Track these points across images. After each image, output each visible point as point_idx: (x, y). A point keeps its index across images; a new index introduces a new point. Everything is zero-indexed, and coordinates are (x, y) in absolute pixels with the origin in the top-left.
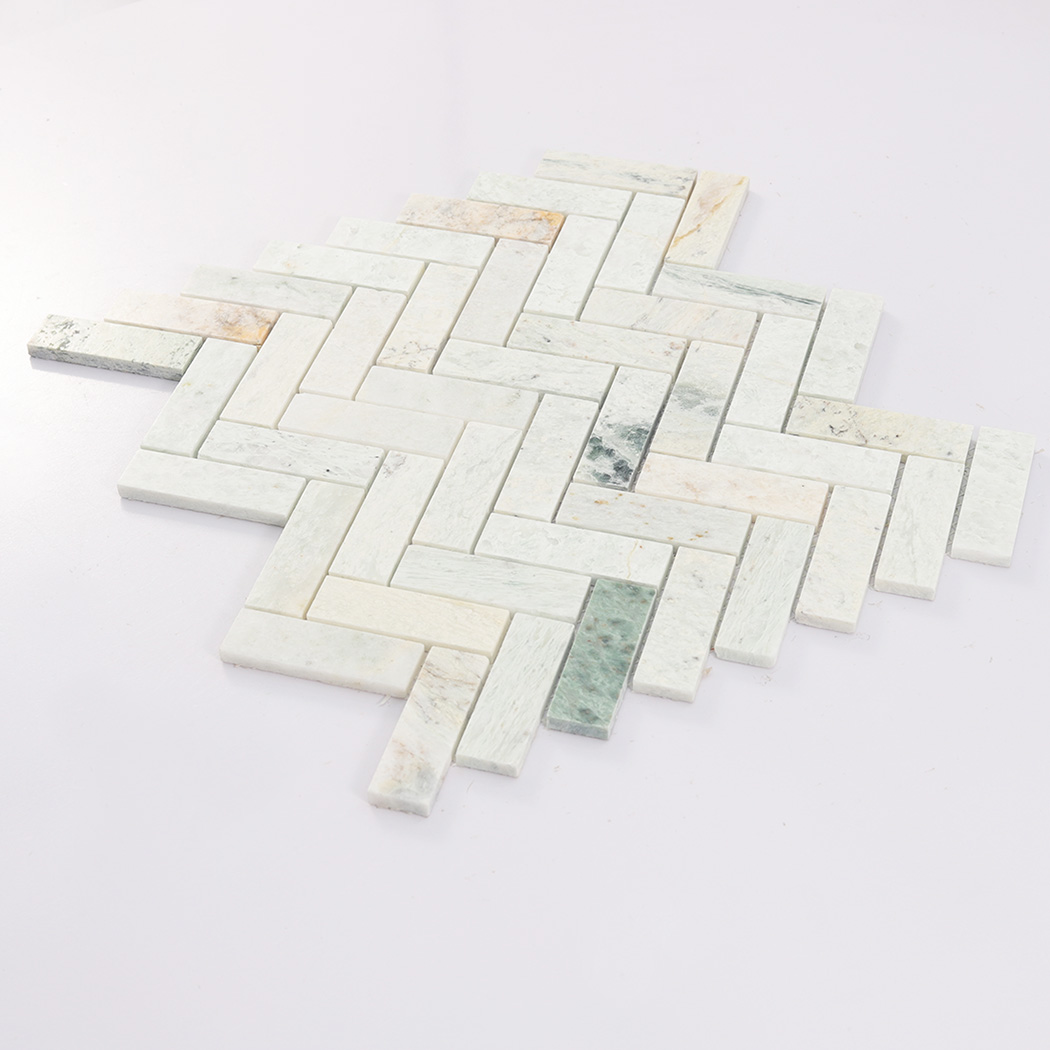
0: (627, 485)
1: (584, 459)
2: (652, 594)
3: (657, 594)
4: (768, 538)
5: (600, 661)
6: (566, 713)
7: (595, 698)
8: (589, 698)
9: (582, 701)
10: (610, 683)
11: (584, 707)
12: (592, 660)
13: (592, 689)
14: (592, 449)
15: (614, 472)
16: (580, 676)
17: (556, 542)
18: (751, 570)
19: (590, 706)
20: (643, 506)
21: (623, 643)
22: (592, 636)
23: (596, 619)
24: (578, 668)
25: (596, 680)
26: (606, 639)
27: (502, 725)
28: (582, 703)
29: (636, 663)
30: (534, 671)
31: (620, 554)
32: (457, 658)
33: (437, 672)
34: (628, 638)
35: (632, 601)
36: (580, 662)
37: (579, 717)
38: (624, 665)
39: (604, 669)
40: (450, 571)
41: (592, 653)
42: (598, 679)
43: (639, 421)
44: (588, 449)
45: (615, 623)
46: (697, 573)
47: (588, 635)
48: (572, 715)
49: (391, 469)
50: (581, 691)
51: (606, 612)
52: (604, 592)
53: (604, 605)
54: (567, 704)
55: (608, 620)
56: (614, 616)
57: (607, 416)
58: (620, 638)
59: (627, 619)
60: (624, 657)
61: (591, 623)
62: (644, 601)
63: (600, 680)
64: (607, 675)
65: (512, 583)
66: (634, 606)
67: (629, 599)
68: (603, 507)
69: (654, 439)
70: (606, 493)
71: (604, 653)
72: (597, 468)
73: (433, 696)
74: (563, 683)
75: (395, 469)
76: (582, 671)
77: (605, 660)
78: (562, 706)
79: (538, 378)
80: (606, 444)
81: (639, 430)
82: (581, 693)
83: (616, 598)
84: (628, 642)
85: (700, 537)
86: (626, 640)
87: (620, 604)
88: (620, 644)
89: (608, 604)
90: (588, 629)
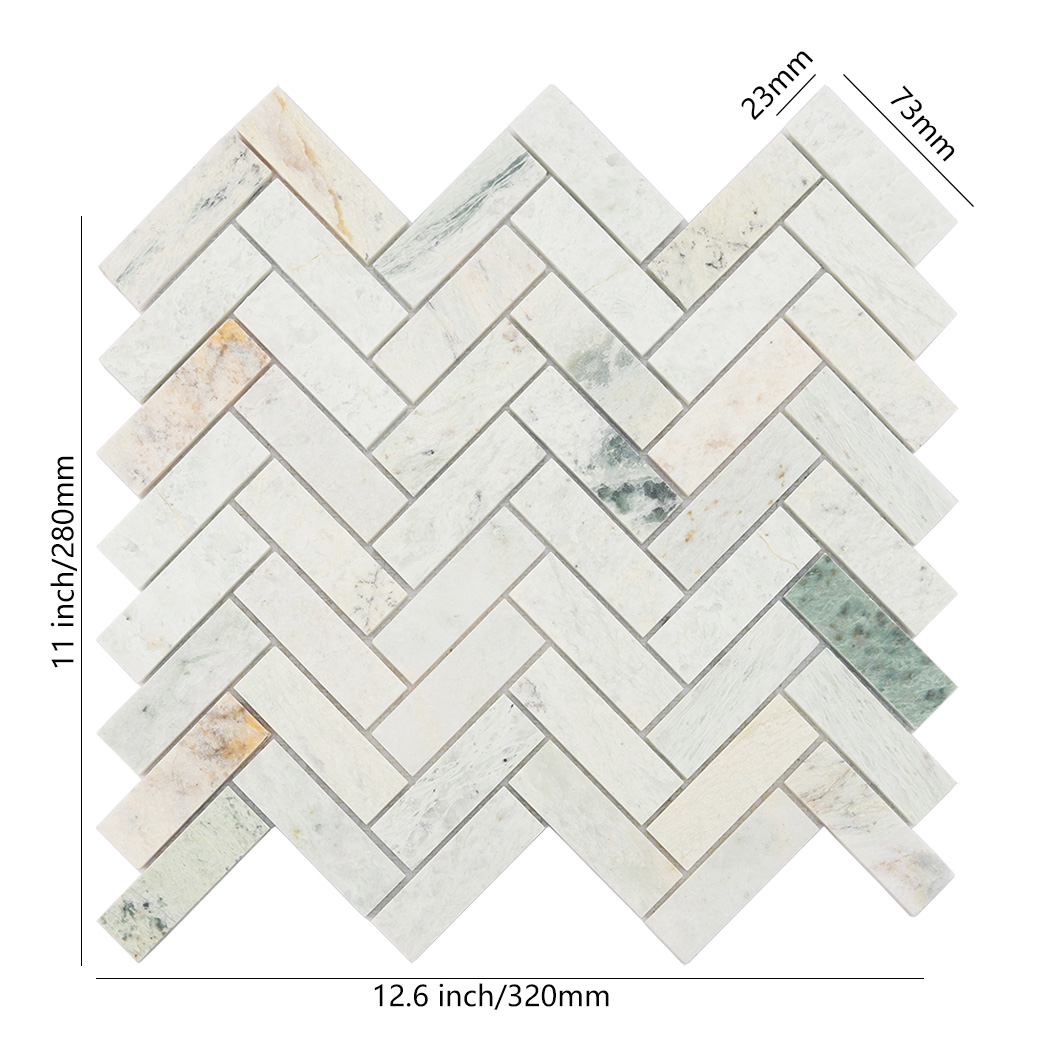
0: (679, 499)
1: (621, 518)
2: (828, 560)
3: (830, 556)
4: (818, 417)
5: (882, 650)
6: (923, 712)
7: (920, 678)
8: (917, 684)
9: (917, 692)
10: (910, 656)
11: (925, 694)
12: (877, 656)
13: (909, 676)
14: (614, 503)
15: (657, 500)
16: (889, 676)
17: (718, 606)
18: (849, 458)
19: (926, 688)
20: (716, 501)
21: (871, 618)
22: (848, 641)
23: (832, 626)
24: (879, 673)
25: (900, 666)
26: (859, 631)
27: (907, 771)
28: (920, 693)
29: (896, 619)
30: (861, 712)
31: (765, 558)
32: (812, 768)
33: (818, 793)
34: (868, 611)
35: (828, 583)
36: (874, 669)
37: (933, 704)
38: (895, 633)
39: (892, 652)
40: (702, 719)
41: (868, 652)
42: (901, 663)
43: (600, 436)
44: (612, 507)
45: (844, 612)
46: (826, 506)
47: (846, 643)
48: (928, 708)
49: (537, 702)
50: (905, 686)
51: (828, 612)
52: (804, 600)
53: (820, 609)
54: (914, 706)
55: (838, 615)
56: (837, 608)
57: (576, 462)
58: (864, 618)
59: (846, 599)
60: (887, 628)
61: (834, 632)
62: (834, 572)
63: (903, 663)
64: (900, 654)
65: (748, 674)
66: (834, 584)
67: (822, 583)
68: (695, 536)
69: (633, 438)
70: (679, 525)
71: (874, 641)
72: (643, 513)
73: (842, 811)
74: (888, 695)
75: (539, 698)
76: (884, 672)
77: (883, 646)
78: (914, 711)
79: (483, 494)
80: (615, 485)
81: (612, 443)
82: (909, 687)
83: (817, 594)
84: (873, 615)
85: (782, 475)
86: (869, 614)
87: (825, 594)
88: (871, 622)
89: (820, 605)
90: (839, 638)
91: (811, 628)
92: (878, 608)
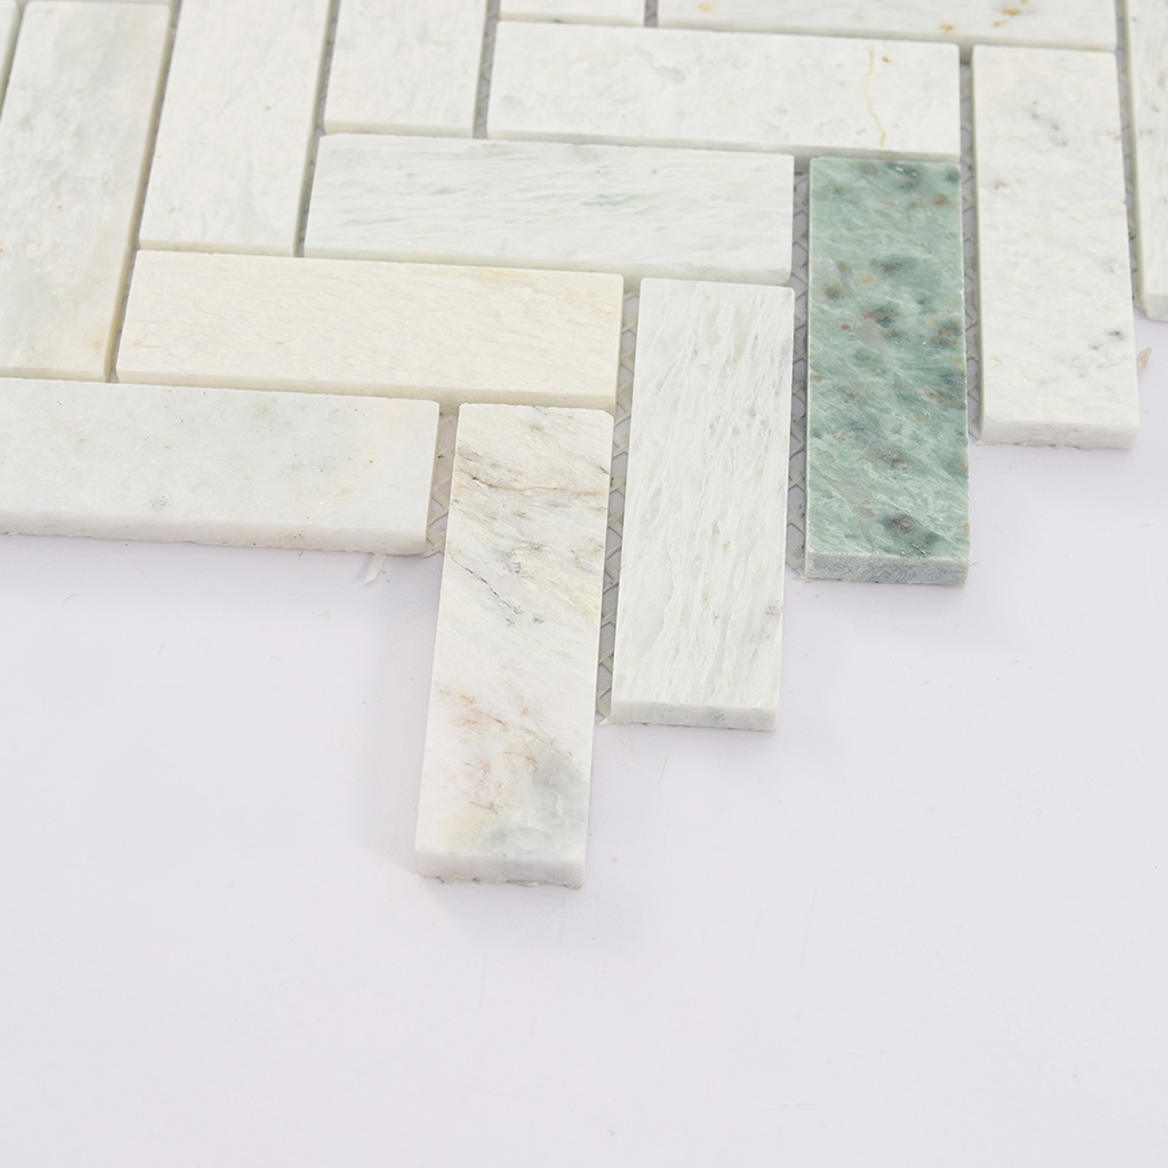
2: (951, 177)
3: (966, 169)
5: (891, 380)
6: (854, 537)
7: (912, 483)
8: (896, 485)
9: (881, 497)
10: (934, 433)
11: (892, 513)
12: (868, 378)
13: (895, 460)
16: (854, 426)
17: (677, 75)
18: (1161, 83)
19: (905, 506)
21: (929, 319)
22: (846, 311)
23: (843, 267)
24: (843, 406)
25: (897, 431)
26: (884, 316)
27: (705, 599)
28: (884, 503)
29: (976, 360)
30: (736, 431)
31: (843, 84)
32: (535, 428)
33: (495, 475)
34: (936, 304)
35: (913, 206)
36: (842, 390)
37: (888, 542)
38: (948, 377)
39: (907, 399)
40: (444, 191)
41: (862, 359)
42: (901, 428)
45: (891, 268)
46: (1041, 110)
47: (837, 312)
48: (869, 540)
50: (868, 466)
51: (859, 242)
52: (838, 190)
53: (851, 227)
54: (848, 512)
55: (873, 263)
56: (884, 251)
58: (915, 307)
59: (918, 253)
60: (943, 357)
61: (835, 278)
62: (942, 201)
63: (908, 430)
64: (919, 415)
65: (606, 201)
66: (921, 216)
67: (902, 199)
71: (892, 354)
73: (504, 544)
74: (820, 453)
76: (856, 415)
77: (902, 374)
78: (838, 519)
82: (874, 475)
83: (871, 203)
84: (940, 317)
85: (1013, 13)
86: (933, 311)
87: (885, 216)
88: (921, 323)
89: (856, 221)
90: (833, 294)
91: (801, 237)
92: (960, 315)
